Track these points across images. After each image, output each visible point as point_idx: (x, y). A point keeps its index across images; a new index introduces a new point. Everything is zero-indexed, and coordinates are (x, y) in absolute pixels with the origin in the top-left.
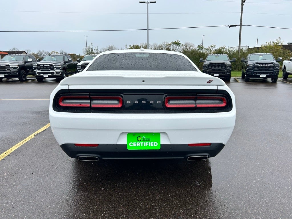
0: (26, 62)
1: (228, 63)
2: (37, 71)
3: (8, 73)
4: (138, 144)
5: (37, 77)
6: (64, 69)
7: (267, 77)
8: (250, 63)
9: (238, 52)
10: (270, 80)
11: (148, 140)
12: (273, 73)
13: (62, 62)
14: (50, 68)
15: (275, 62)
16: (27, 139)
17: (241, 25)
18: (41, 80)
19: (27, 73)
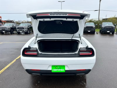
0: (13, 26)
1: (94, 26)
2: (18, 30)
3: (6, 31)
4: (56, 70)
5: (17, 32)
6: (28, 29)
7: (110, 32)
8: (103, 26)
9: (98, 21)
10: (111, 33)
11: (60, 68)
12: (112, 30)
13: (27, 26)
14: (23, 29)
15: (113, 26)
16: (13, 62)
17: (99, 10)
18: (19, 33)
19: (14, 30)
